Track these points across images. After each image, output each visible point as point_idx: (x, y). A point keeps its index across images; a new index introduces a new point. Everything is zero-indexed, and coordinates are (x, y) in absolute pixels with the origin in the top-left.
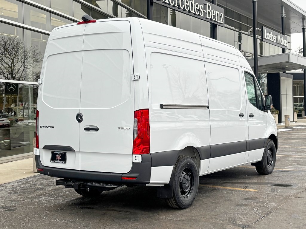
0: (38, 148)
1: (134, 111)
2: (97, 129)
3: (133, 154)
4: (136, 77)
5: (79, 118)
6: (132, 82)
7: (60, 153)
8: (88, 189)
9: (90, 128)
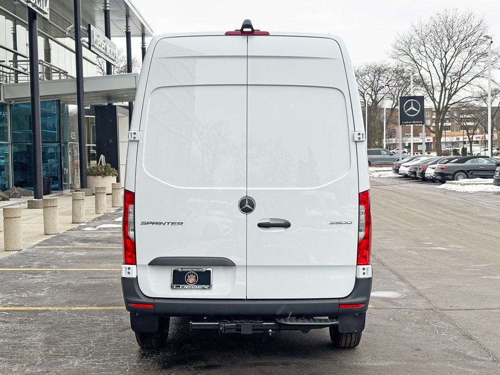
0: (135, 264)
1: (359, 193)
2: (287, 225)
3: (357, 265)
4: (361, 136)
5: (247, 206)
6: (353, 145)
7: (195, 270)
8: (270, 331)
9: (271, 222)
